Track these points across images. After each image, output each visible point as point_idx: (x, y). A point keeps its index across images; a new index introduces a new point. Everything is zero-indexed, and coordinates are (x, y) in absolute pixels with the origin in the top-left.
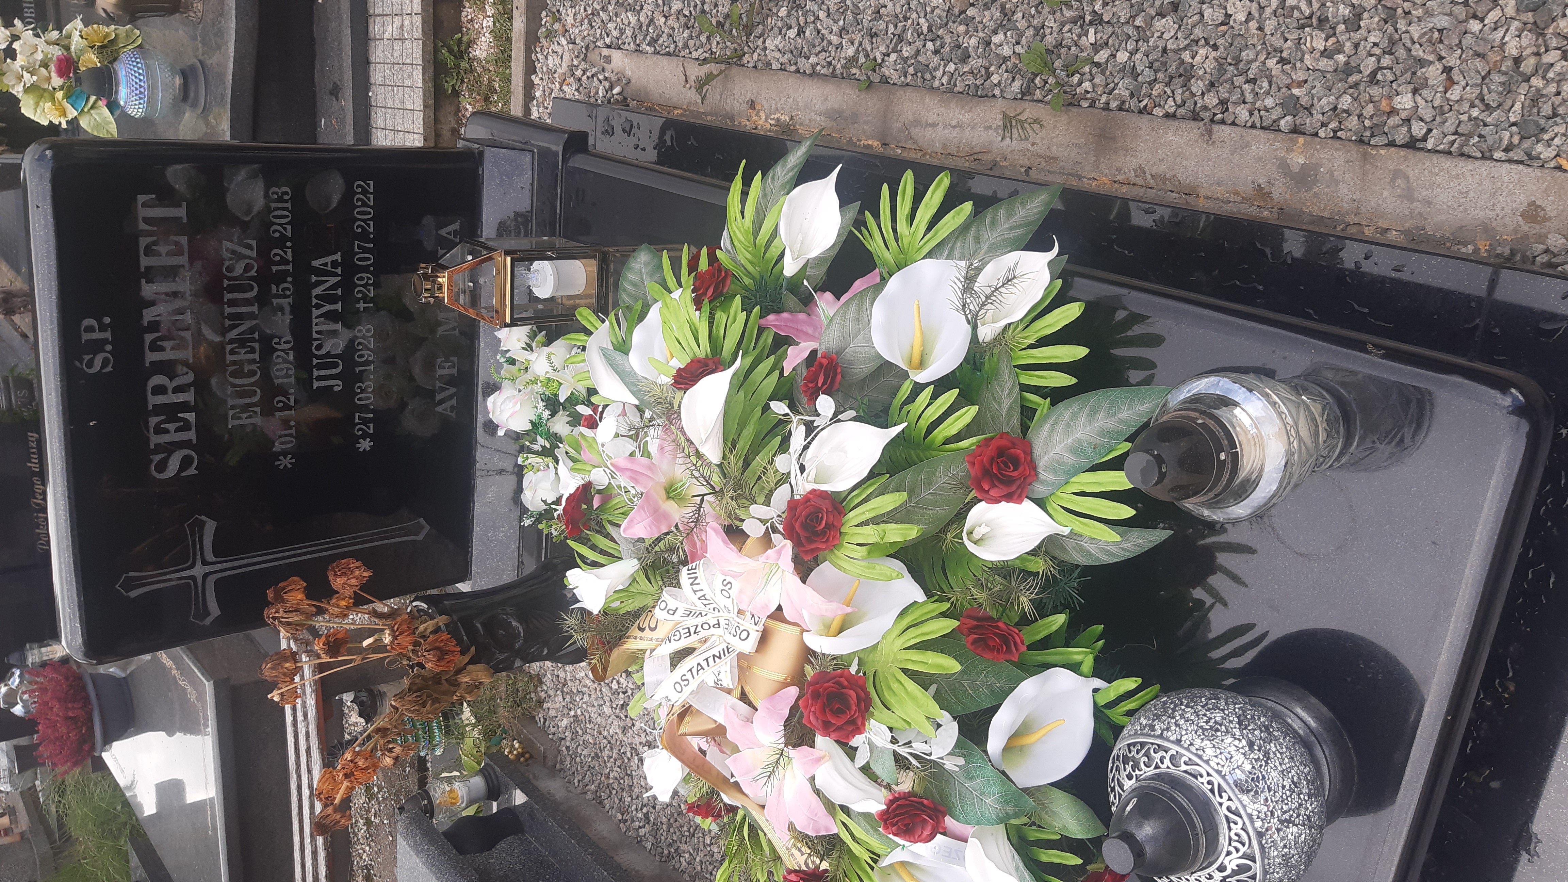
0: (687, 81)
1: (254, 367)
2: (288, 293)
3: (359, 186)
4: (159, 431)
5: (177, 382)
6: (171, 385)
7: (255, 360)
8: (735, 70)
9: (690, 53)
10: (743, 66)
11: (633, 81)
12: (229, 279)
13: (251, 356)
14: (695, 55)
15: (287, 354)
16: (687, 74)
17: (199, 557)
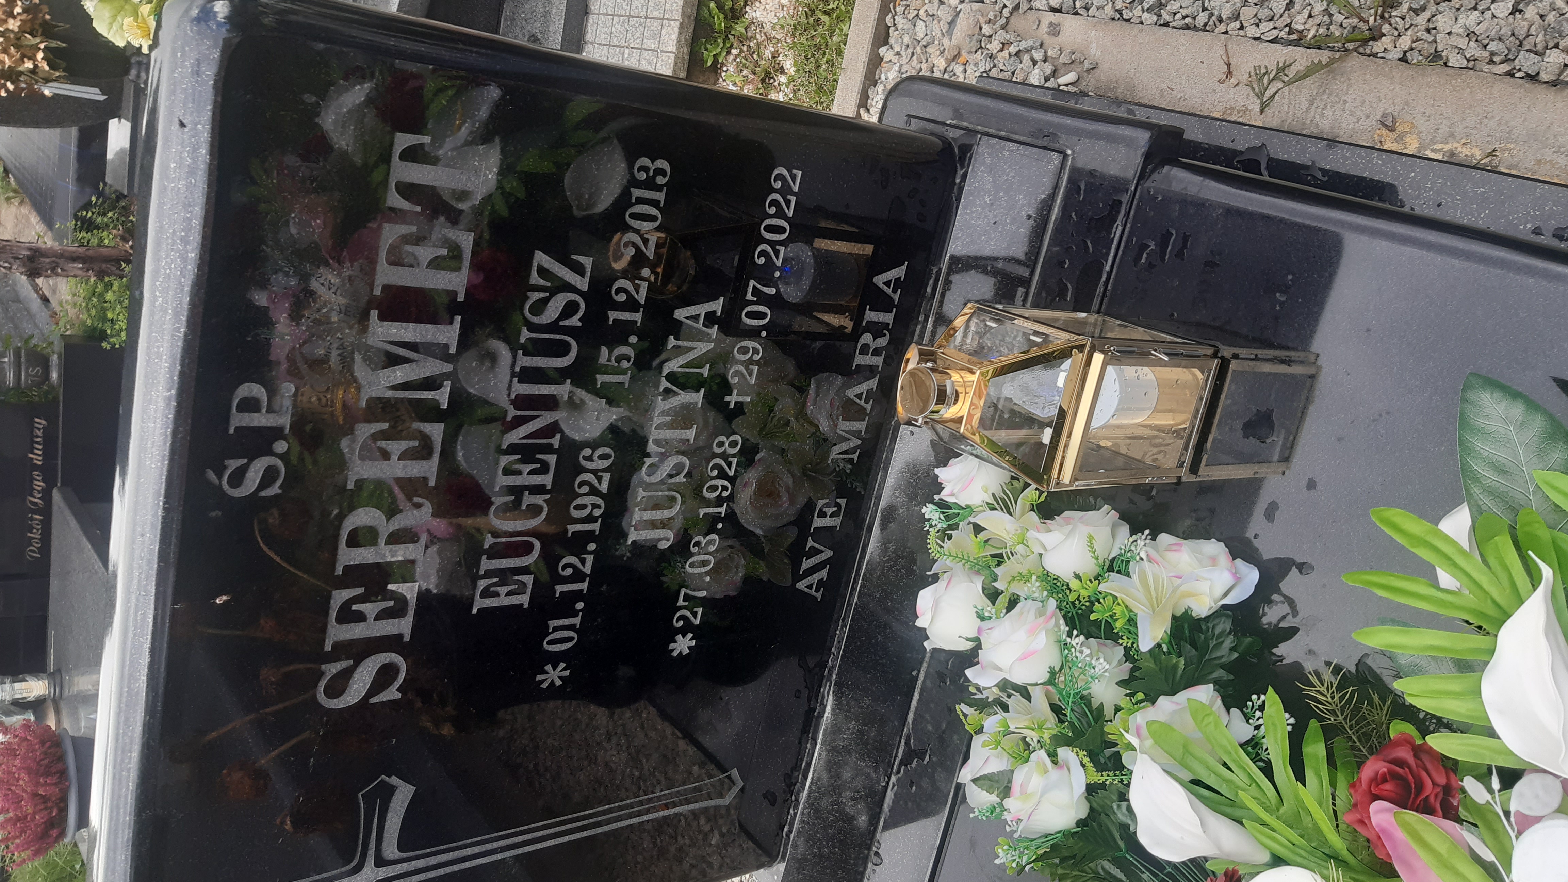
0: (1229, 73)
1: (539, 500)
2: (625, 364)
3: (780, 177)
4: (348, 615)
5: (399, 522)
6: (386, 528)
7: (544, 486)
8: (1355, 61)
9: (1242, 28)
10: (1375, 55)
11: (1104, 67)
12: (532, 328)
13: (537, 480)
14: (1252, 31)
15: (600, 479)
16: (1233, 61)
17: (371, 853)
